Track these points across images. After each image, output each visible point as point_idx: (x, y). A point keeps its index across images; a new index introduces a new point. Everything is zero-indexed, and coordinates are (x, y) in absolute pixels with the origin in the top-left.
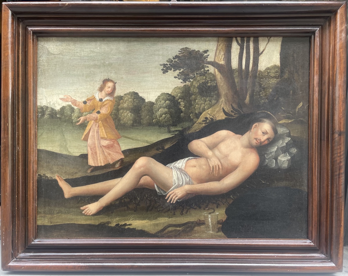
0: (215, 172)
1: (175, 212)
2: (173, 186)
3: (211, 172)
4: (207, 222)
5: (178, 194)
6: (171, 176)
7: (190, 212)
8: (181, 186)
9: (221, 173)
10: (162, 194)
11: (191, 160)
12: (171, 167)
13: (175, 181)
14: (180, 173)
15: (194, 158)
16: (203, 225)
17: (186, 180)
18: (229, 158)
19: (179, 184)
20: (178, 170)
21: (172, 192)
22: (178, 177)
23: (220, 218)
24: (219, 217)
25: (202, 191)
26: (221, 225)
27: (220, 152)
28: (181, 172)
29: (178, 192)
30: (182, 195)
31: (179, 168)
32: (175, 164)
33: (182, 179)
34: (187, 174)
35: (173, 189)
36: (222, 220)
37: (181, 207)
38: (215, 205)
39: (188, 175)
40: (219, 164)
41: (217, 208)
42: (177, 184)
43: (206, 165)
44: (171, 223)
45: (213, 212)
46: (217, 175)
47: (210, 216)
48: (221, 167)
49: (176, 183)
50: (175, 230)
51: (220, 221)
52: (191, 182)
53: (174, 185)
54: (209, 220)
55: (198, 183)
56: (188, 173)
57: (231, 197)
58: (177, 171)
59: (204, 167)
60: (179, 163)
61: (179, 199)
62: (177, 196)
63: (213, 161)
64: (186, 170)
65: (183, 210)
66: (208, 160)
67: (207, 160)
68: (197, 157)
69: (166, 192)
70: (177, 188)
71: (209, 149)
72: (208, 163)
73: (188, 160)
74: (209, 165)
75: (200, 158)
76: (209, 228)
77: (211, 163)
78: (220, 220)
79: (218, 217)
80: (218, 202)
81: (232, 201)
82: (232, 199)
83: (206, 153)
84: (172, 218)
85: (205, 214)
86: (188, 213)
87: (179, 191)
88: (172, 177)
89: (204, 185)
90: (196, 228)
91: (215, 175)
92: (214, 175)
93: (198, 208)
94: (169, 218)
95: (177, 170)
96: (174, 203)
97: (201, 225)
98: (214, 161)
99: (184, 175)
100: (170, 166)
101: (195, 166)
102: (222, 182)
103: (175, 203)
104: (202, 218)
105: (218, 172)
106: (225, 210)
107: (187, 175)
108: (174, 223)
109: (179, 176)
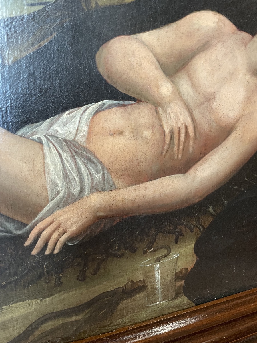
0: (175, 149)
1: (60, 278)
2: (48, 202)
3: (166, 148)
4: (151, 282)
5: (69, 223)
6: (39, 167)
7: (105, 268)
8: (76, 200)
9: (191, 150)
10: (11, 232)
11: (108, 111)
12: (35, 137)
13: (54, 184)
14: (73, 156)
15: (118, 106)
16: (140, 292)
17: (92, 179)
18: (215, 105)
19: (69, 194)
20: (66, 148)
21: (49, 219)
22: (65, 169)
23: (181, 266)
24: (179, 264)
25: (139, 206)
26: (183, 282)
27: (194, 86)
28: (76, 152)
29: (68, 220)
30: (82, 225)
31: (66, 141)
32: (51, 125)
33: (80, 174)
34: (94, 160)
35: (51, 211)
36: (186, 269)
37: (79, 260)
38: (172, 237)
39: (100, 162)
40: (190, 123)
41: (177, 242)
42: (62, 193)
43: (153, 127)
44: (49, 310)
45: (166, 256)
46: (180, 156)
47: (158, 266)
48: (191, 133)
49: (58, 193)
50: (63, 324)
51: (181, 272)
52: (109, 183)
53: (52, 199)
54: (157, 276)
55: (130, 184)
56: (98, 155)
57: (211, 210)
58: (59, 149)
59: (148, 133)
60: (66, 124)
61: (71, 239)
62: (65, 232)
63: (172, 115)
64: (92, 147)
65: (86, 265)
66: (160, 110)
67: (157, 113)
68: (126, 102)
69: (25, 225)
70: (63, 207)
71: (162, 73)
72: (160, 120)
73: (96, 112)
74: (162, 126)
75: (136, 106)
76: (155, 294)
77: (167, 122)
78: (182, 270)
79: (176, 264)
80: (179, 227)
81: (210, 220)
82: (212, 215)
83: (156, 89)
84: (52, 295)
85: (144, 264)
86: (102, 271)
87: (70, 215)
88: (44, 171)
89: (146, 188)
90: (123, 304)
91: (176, 157)
92: (172, 157)
93: (128, 252)
94: (44, 298)
95: (62, 149)
96: (56, 251)
97: (136, 294)
98: (176, 115)
99: (86, 161)
100: (33, 134)
101: (121, 133)
102: (191, 173)
103: (61, 252)
104: (139, 276)
105: (184, 147)
106: (193, 245)
107: (94, 164)
108: (59, 308)
109: (70, 167)
